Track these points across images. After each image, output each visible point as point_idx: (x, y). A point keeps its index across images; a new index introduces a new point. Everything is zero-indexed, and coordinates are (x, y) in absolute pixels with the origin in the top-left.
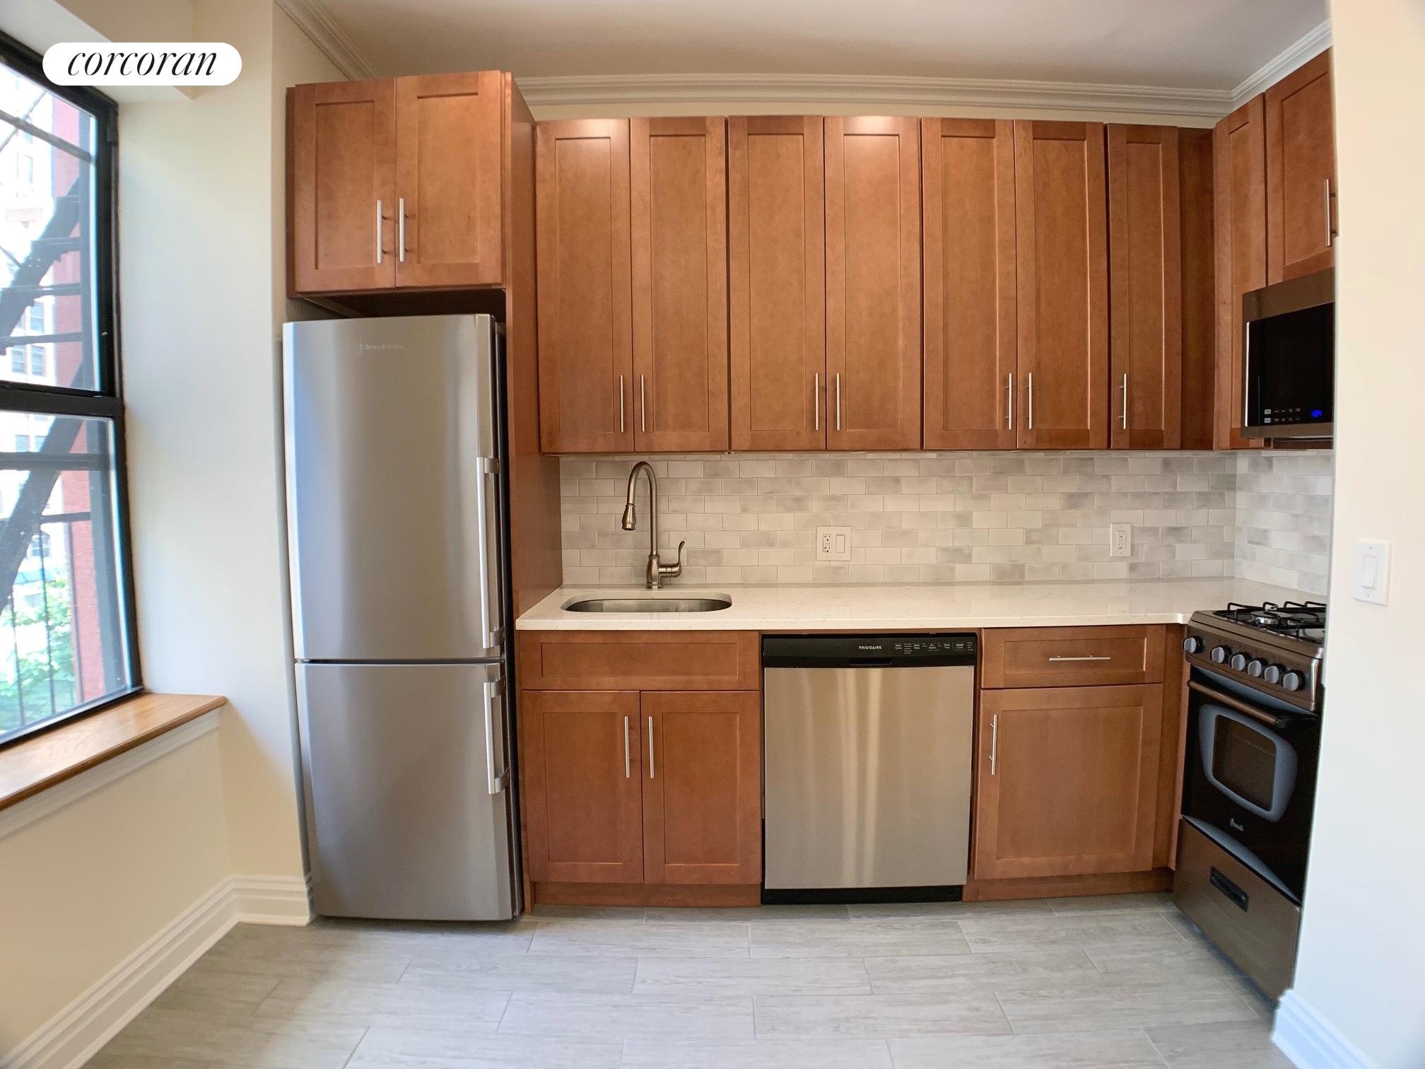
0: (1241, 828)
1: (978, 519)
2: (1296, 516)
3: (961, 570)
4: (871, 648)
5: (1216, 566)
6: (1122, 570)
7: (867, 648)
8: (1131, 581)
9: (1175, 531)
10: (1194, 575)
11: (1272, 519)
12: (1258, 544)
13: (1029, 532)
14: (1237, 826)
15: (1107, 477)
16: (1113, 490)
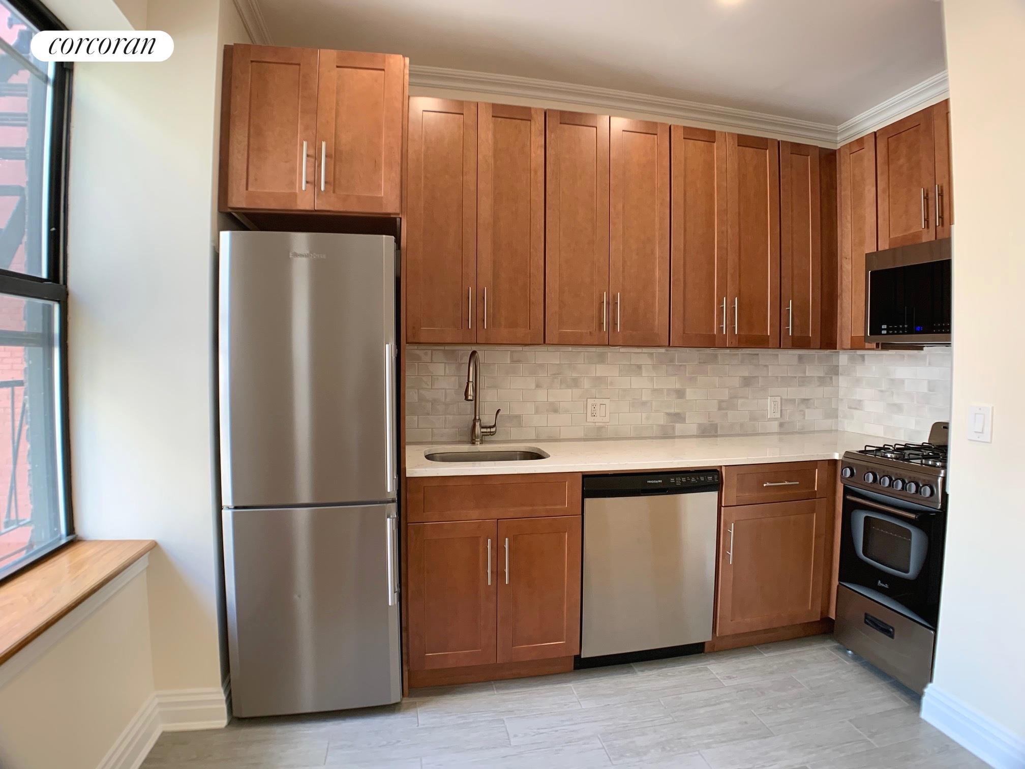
0: (886, 586)
1: (690, 394)
2: (882, 391)
3: (679, 427)
4: (655, 482)
5: (827, 424)
6: (774, 427)
7: (652, 482)
8: (779, 433)
9: (805, 401)
10: (816, 430)
11: (864, 393)
12: (856, 409)
13: (720, 402)
14: (883, 585)
15: (766, 366)
16: (770, 375)
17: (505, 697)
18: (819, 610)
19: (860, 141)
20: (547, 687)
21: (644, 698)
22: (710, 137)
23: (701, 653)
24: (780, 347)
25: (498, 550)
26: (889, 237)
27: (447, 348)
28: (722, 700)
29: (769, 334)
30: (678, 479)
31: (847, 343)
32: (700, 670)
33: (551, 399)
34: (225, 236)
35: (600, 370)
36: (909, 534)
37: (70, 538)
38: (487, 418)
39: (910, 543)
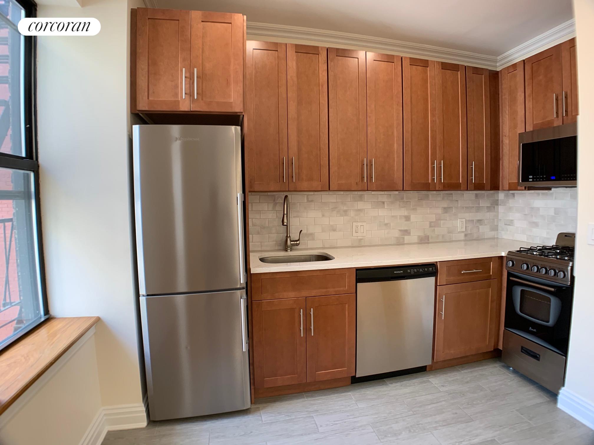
0: (535, 330)
1: (413, 218)
2: (525, 215)
3: (407, 239)
4: (399, 272)
5: (492, 234)
6: (462, 236)
7: (397, 272)
8: (465, 240)
9: (479, 221)
10: (485, 238)
11: (515, 216)
12: (510, 225)
13: (431, 222)
14: (533, 330)
15: (457, 201)
16: (459, 206)
17: (312, 402)
18: (493, 344)
19: (514, 66)
20: (336, 395)
21: (394, 400)
22: (425, 64)
23: (425, 371)
24: (467, 190)
25: (307, 316)
26: (533, 123)
27: (269, 194)
28: (440, 400)
29: (461, 182)
30: (412, 270)
31: (507, 186)
32: (424, 382)
33: (331, 223)
34: (136, 128)
35: (360, 205)
36: (549, 300)
37: (47, 317)
38: (294, 235)
39: (550, 305)
